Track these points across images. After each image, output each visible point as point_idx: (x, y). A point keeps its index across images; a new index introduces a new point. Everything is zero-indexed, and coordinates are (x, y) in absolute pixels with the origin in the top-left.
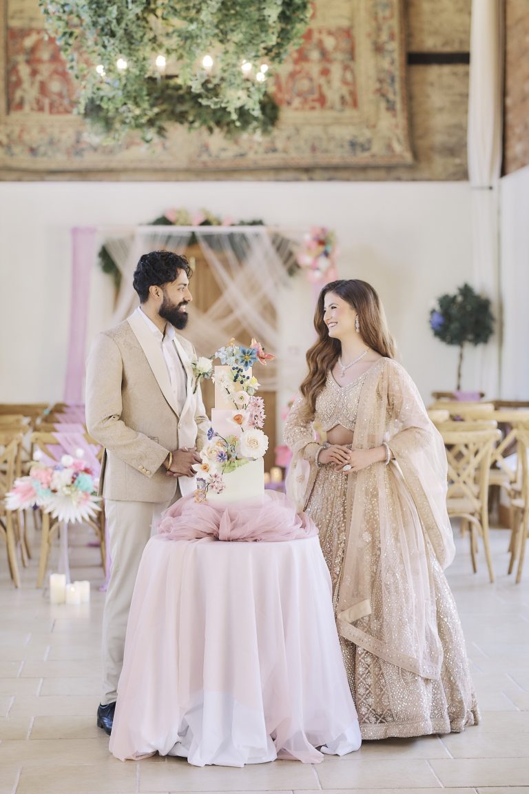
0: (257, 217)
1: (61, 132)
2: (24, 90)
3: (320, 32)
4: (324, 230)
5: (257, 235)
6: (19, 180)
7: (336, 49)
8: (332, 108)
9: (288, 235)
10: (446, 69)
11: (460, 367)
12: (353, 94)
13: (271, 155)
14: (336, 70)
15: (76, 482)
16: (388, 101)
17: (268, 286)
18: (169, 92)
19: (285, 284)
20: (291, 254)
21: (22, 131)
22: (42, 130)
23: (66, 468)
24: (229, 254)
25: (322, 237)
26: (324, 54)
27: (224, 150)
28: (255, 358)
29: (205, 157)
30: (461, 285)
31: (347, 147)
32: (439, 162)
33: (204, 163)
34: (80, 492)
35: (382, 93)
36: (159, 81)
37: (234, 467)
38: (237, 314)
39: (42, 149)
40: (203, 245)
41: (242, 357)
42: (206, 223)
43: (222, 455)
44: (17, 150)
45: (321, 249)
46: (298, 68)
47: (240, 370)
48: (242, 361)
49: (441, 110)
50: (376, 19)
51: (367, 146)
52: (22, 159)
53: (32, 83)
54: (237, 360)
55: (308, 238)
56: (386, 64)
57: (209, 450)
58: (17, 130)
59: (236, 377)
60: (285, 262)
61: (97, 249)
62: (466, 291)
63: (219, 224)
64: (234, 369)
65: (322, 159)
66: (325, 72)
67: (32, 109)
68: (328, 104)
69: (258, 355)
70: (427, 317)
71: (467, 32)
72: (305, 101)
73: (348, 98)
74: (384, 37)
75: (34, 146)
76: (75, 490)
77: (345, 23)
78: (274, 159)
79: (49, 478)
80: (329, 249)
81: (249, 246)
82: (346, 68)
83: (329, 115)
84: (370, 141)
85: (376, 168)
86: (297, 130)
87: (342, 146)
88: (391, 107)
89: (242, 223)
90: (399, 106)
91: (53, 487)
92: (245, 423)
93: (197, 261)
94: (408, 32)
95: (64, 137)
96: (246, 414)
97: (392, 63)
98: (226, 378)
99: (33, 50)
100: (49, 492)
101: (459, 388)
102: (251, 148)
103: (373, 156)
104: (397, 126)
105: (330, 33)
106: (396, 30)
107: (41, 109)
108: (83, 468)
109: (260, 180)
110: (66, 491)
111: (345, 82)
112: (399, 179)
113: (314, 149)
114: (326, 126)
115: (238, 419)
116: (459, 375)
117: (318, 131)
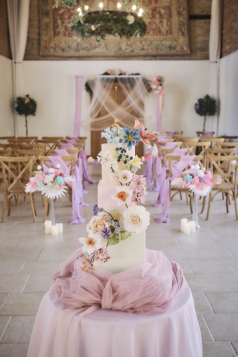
0: (138, 72)
1: (72, 43)
2: (60, 29)
3: (160, 8)
4: (160, 77)
5: (138, 78)
6: (59, 60)
7: (165, 13)
8: (163, 35)
9: (148, 79)
10: (202, 21)
11: (204, 123)
12: (170, 30)
13: (143, 51)
14: (165, 21)
15: (56, 180)
16: (182, 32)
17: (141, 96)
18: (104, 17)
19: (147, 95)
20: (149, 85)
21: (59, 43)
22: (66, 42)
23: (52, 174)
24: (128, 85)
25: (159, 79)
26: (161, 15)
27: (127, 49)
28: (138, 139)
29: (120, 52)
30: (205, 95)
31: (168, 48)
32: (199, 53)
33: (120, 54)
34: (57, 185)
35: (180, 29)
36: (100, 13)
37: (118, 239)
38: (131, 105)
39: (66, 49)
40: (120, 82)
41: (125, 137)
42: (121, 74)
43: (106, 231)
44: (57, 49)
45: (159, 83)
46: (152, 20)
47: (123, 150)
48: (126, 142)
49: (200, 35)
50: (179, 3)
51: (175, 48)
52: (60, 53)
53: (62, 26)
54: (121, 141)
55: (155, 79)
56: (182, 19)
57: (95, 224)
58: (57, 42)
59: (120, 157)
60: (147, 88)
61: (84, 83)
62: (207, 97)
63: (125, 74)
64: (117, 149)
65: (160, 52)
66: (161, 22)
67: (62, 35)
68: (162, 33)
69: (141, 135)
70: (194, 106)
71: (210, 7)
72: (154, 32)
73: (169, 31)
74: (181, 9)
75: (63, 48)
76: (55, 184)
77: (168, 4)
78: (143, 53)
79: (43, 178)
80: (162, 83)
81: (135, 82)
82: (168, 20)
83: (162, 37)
84: (176, 46)
85: (177, 55)
86: (151, 42)
87: (166, 48)
88: (183, 34)
89: (133, 74)
90: (186, 34)
91: (45, 183)
92: (129, 200)
93: (118, 87)
94: (190, 7)
95: (73, 45)
96: (129, 191)
97: (184, 18)
98: (110, 157)
99: (62, 15)
100: (43, 185)
101: (204, 130)
102: (136, 49)
103: (177, 51)
104: (185, 41)
105: (163, 8)
106: (186, 7)
107: (65, 35)
108: (59, 173)
109: (139, 60)
110: (51, 184)
111: (167, 25)
112: (185, 59)
113: (157, 49)
114: (161, 41)
115: (122, 196)
116: (204, 126)
117: (158, 43)
